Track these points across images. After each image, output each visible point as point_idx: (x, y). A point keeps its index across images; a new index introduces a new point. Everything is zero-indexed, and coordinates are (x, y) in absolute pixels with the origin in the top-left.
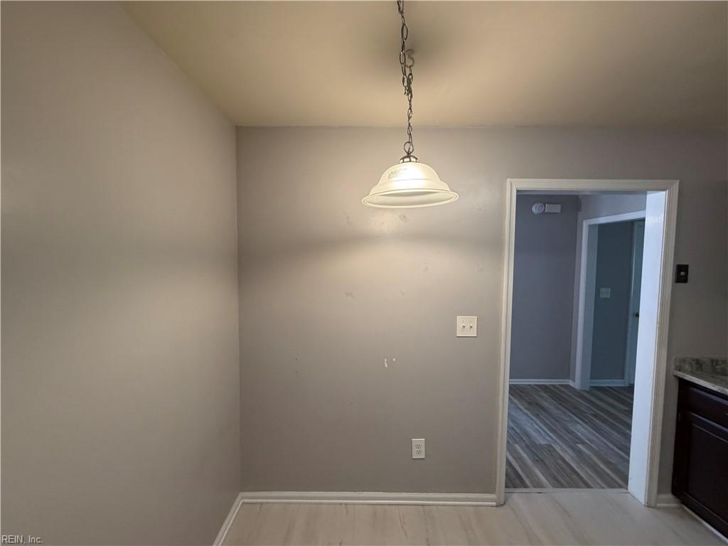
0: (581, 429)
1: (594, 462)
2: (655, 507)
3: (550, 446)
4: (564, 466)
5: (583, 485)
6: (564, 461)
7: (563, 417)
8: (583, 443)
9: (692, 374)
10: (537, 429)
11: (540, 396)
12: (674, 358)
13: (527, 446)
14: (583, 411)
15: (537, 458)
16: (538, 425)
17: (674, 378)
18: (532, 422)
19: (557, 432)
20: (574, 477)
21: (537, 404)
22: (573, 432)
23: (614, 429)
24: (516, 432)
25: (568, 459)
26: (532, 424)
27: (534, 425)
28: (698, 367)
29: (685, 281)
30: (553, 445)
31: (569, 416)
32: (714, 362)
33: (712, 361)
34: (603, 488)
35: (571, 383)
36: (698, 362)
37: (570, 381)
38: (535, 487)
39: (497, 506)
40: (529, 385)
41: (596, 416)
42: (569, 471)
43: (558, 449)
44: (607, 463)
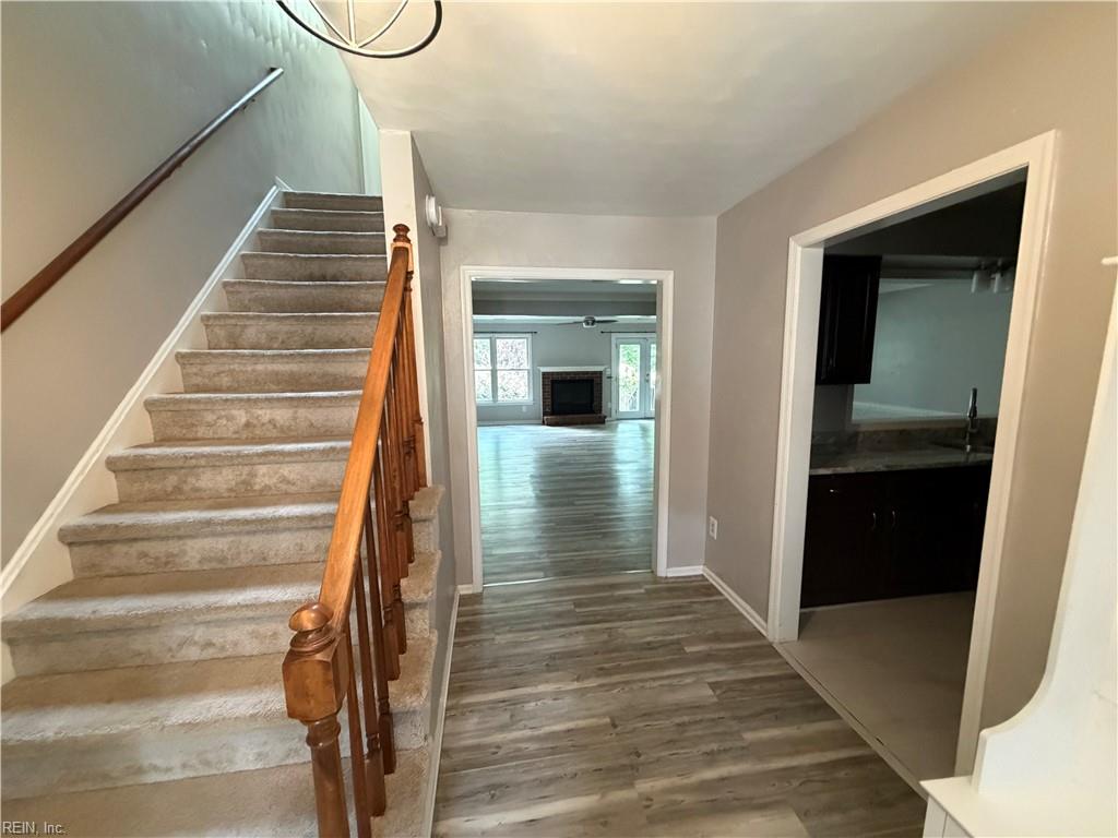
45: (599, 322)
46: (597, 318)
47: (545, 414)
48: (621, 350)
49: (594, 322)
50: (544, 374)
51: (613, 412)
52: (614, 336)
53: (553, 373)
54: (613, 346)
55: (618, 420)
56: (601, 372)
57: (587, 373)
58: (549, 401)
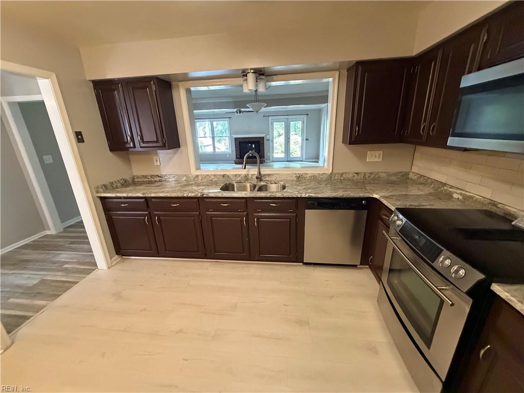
0: (64, 256)
1: (77, 268)
2: (112, 266)
3: (43, 280)
4: (58, 284)
5: (72, 285)
6: (57, 281)
7: (47, 257)
8: (67, 263)
9: (104, 192)
10: (28, 277)
11: (23, 254)
12: (93, 188)
13: (23, 293)
14: (62, 245)
15: (34, 295)
16: (27, 274)
17: (97, 198)
18: (21, 275)
19: (46, 269)
20: (66, 284)
21: (21, 261)
22: (58, 261)
23: (84, 244)
24: (7, 291)
25: (59, 279)
26: (21, 277)
27: (23, 276)
28: (106, 188)
29: (83, 141)
30: (45, 278)
31: (53, 254)
32: (112, 183)
33: (111, 183)
34: (85, 277)
35: (48, 232)
36: (105, 186)
37: (47, 231)
38: (37, 312)
39: (5, 351)
40: (10, 251)
41: (72, 243)
42: (61, 284)
43: (49, 278)
44: (84, 264)
45: (243, 112)
46: (242, 110)
47: (237, 158)
48: (275, 126)
49: (240, 112)
50: (235, 138)
51: (271, 158)
52: (270, 118)
53: (239, 138)
54: (270, 124)
55: (273, 162)
56: (263, 138)
57: (256, 138)
58: (238, 152)
